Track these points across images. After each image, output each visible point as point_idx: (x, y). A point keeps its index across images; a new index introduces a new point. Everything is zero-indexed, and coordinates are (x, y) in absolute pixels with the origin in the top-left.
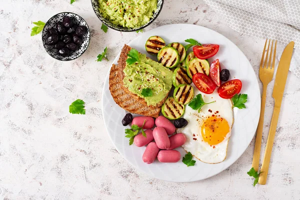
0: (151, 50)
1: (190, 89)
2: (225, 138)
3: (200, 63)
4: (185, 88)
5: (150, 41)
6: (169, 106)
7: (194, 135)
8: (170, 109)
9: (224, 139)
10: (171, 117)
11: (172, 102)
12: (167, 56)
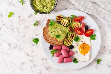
0: (58, 20)
1: (74, 34)
3: (77, 24)
5: (57, 17)
7: (77, 51)
8: (67, 42)
9: (88, 52)
10: (67, 45)
11: (67, 39)
12: (64, 22)
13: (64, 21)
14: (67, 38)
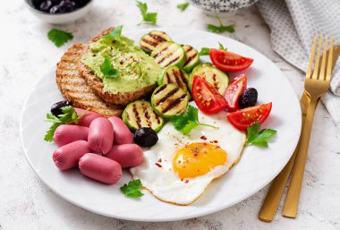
0: (147, 45)
1: (183, 97)
2: (212, 171)
3: (215, 76)
4: (175, 91)
5: (151, 35)
6: (138, 110)
7: (160, 161)
8: (137, 114)
9: (209, 171)
10: (133, 123)
11: (145, 109)
12: (165, 53)
13: (165, 49)
14: (147, 103)
